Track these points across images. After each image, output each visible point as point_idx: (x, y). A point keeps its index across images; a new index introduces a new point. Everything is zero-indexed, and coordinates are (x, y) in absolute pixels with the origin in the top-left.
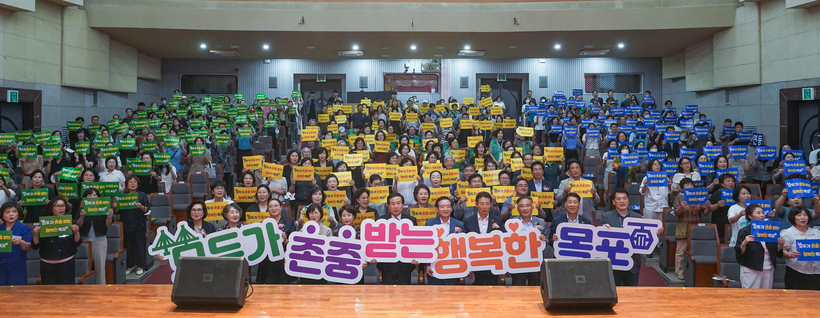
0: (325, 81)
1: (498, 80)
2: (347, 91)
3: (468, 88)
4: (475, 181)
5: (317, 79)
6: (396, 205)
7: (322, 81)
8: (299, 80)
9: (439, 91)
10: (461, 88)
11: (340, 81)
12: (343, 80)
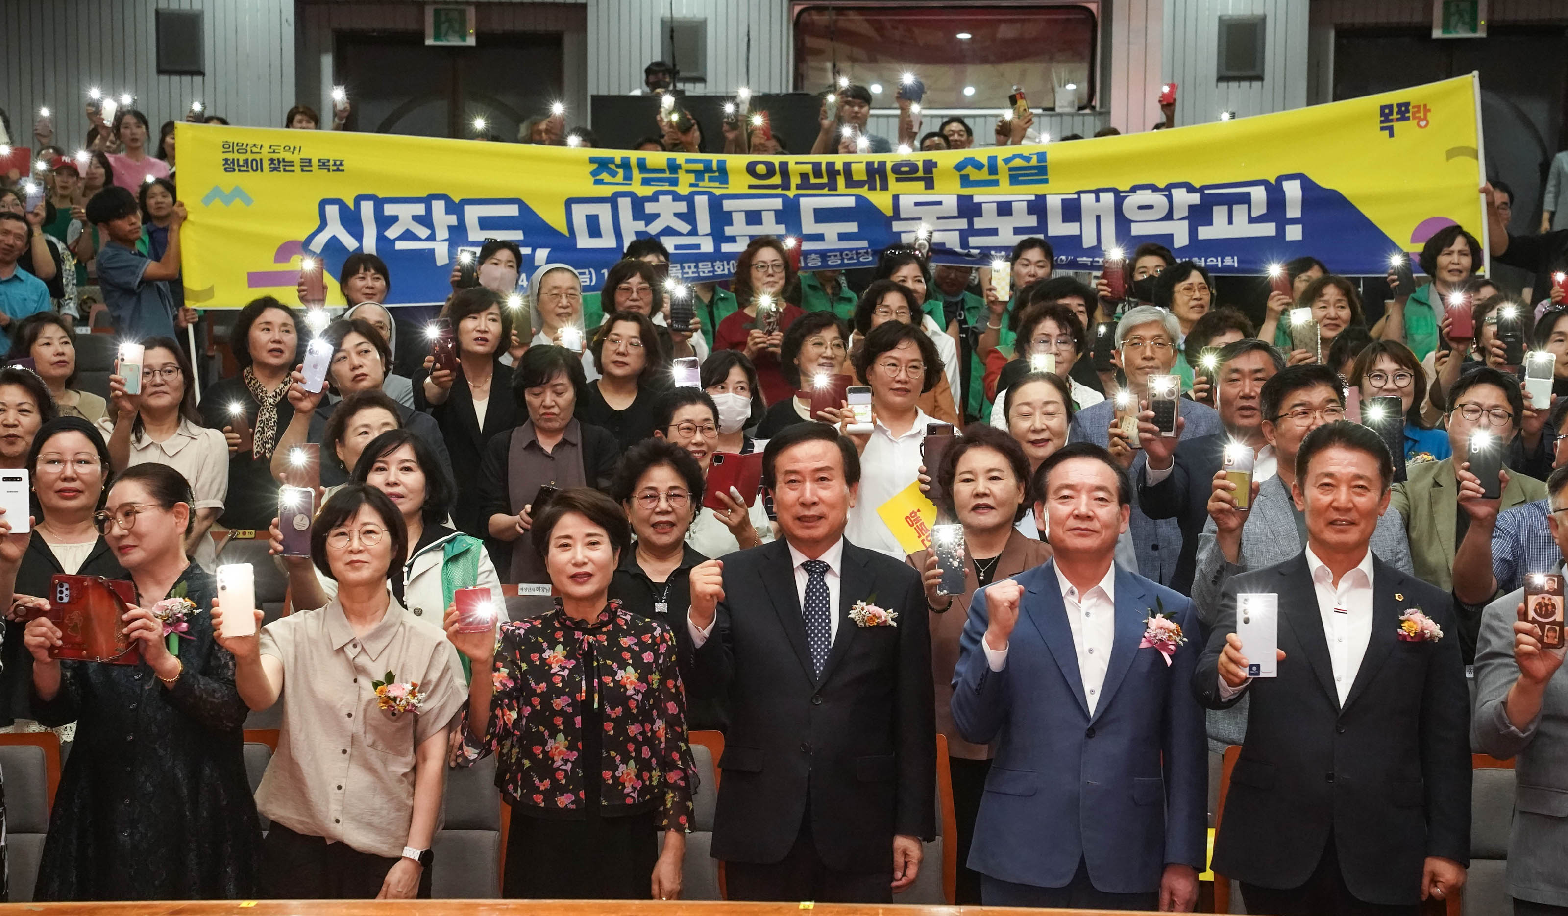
0: (471, 41)
1: (1437, 34)
2: (592, 90)
3: (1260, 78)
4: (1308, 410)
5: (429, 30)
6: (808, 486)
7: (454, 41)
8: (328, 39)
9: (1097, 102)
10: (1221, 79)
11: (554, 41)
12: (569, 42)
